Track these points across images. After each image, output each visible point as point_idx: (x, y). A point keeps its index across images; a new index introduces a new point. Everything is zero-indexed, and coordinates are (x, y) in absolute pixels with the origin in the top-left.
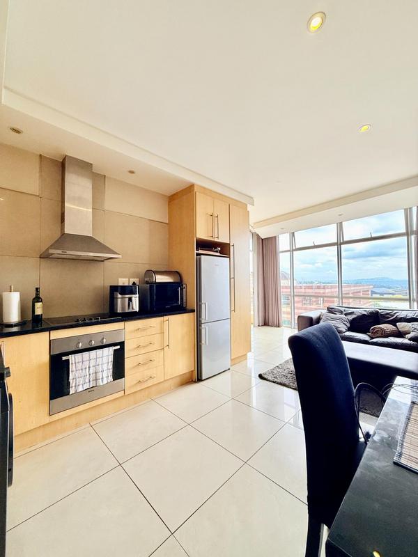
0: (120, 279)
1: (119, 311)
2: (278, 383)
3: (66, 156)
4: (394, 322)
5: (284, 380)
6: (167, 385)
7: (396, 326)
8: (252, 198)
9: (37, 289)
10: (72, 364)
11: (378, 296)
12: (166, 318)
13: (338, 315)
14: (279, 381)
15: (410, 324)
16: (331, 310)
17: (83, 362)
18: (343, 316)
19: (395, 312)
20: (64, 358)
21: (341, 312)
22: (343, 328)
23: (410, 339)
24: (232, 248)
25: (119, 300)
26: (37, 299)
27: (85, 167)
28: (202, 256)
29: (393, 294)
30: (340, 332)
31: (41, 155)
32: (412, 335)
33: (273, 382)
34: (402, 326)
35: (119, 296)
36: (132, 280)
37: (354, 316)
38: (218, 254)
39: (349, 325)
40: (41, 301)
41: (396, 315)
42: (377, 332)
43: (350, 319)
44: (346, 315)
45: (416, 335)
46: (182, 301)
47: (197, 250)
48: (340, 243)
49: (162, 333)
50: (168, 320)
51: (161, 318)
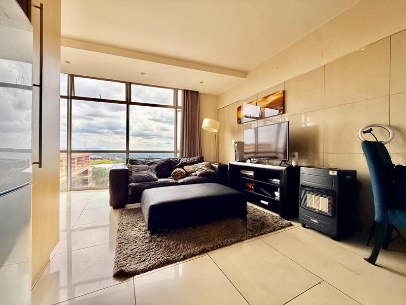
4: (182, 166)
7: (183, 169)
13: (143, 166)
15: (192, 166)
18: (147, 166)
19: (179, 159)
21: (144, 163)
22: (154, 176)
23: (198, 176)
34: (188, 168)
37: (156, 165)
39: (155, 172)
41: (181, 161)
42: (177, 175)
43: (155, 167)
44: (149, 164)
45: (202, 172)
48: (129, 103)
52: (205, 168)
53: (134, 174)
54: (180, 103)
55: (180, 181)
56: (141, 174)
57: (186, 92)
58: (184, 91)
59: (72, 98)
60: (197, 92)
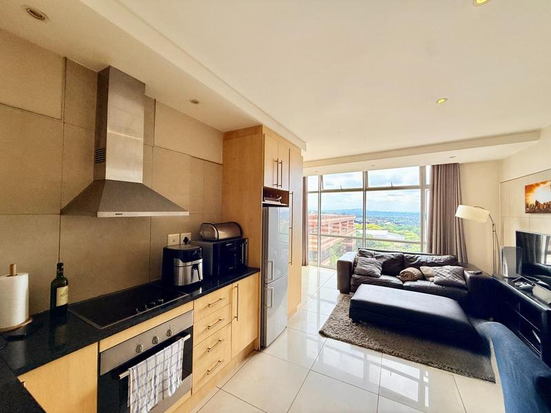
0: (170, 236)
1: (180, 283)
3: (110, 66)
4: (418, 265)
5: (346, 336)
6: (232, 363)
7: (419, 269)
8: (304, 142)
9: (60, 266)
10: (133, 381)
12: (235, 284)
13: (370, 259)
15: (431, 268)
16: (362, 253)
17: (147, 372)
18: (374, 259)
19: (417, 256)
20: (122, 376)
21: (372, 256)
22: (378, 272)
23: (435, 283)
24: (290, 196)
25: (181, 270)
26: (60, 281)
27: (137, 87)
28: (270, 208)
30: (378, 277)
31: (66, 59)
32: (436, 279)
33: (337, 339)
34: (425, 269)
35: (181, 263)
36: (184, 235)
37: (384, 260)
38: (280, 203)
39: (381, 268)
40: (67, 284)
41: (419, 259)
42: (407, 276)
43: (382, 262)
44: (377, 258)
45: (441, 279)
46: (244, 259)
47: (264, 201)
48: (365, 189)
49: (231, 303)
50: (237, 287)
51: (230, 286)
52: (448, 275)
53: (358, 267)
55: (407, 284)
56: (364, 268)
57: (436, 168)
58: (434, 166)
59: (321, 192)
60: (455, 165)
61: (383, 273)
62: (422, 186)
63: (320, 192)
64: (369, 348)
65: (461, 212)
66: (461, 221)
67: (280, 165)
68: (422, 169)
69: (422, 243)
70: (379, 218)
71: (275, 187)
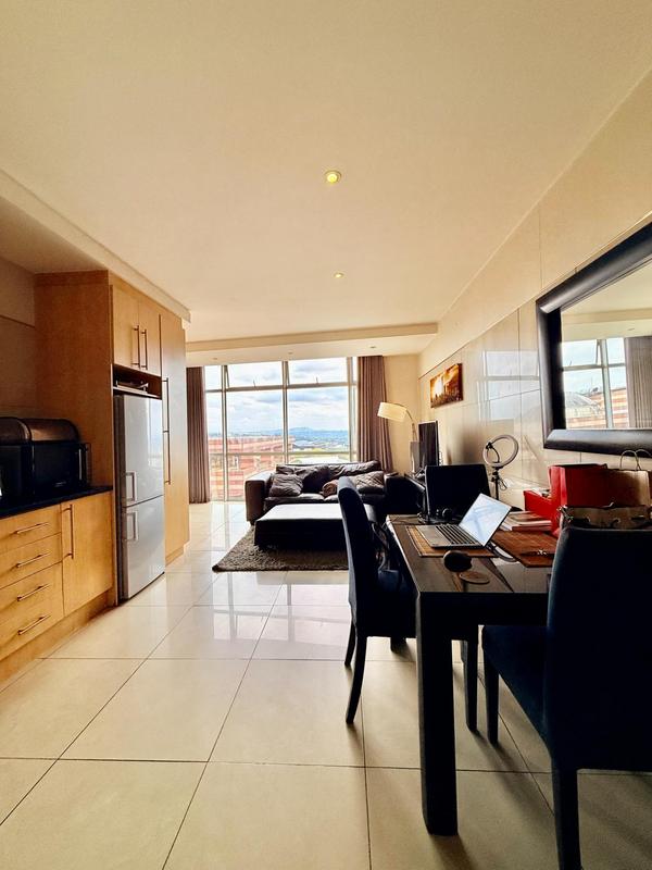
2: (242, 570)
5: (249, 565)
6: (67, 624)
8: (187, 310)
11: (298, 450)
12: (66, 505)
13: (290, 476)
14: (243, 567)
15: (355, 477)
16: (280, 470)
18: (295, 476)
19: (342, 465)
21: (292, 472)
22: (298, 489)
24: (164, 384)
28: (126, 397)
29: (313, 448)
30: (296, 495)
37: (303, 476)
38: (145, 393)
39: (301, 485)
41: (344, 469)
42: (329, 490)
44: (298, 474)
46: (84, 473)
47: (115, 385)
48: (285, 387)
49: (59, 533)
50: (71, 509)
51: (57, 507)
53: (274, 486)
54: (356, 378)
55: (329, 498)
56: (281, 487)
57: (362, 360)
58: (359, 358)
59: (226, 390)
60: (380, 357)
61: (303, 491)
62: (349, 383)
63: (224, 391)
64: (274, 569)
65: (383, 410)
66: (386, 422)
67: (142, 337)
68: (349, 360)
69: (351, 453)
70: (327, 440)
71: (136, 368)
